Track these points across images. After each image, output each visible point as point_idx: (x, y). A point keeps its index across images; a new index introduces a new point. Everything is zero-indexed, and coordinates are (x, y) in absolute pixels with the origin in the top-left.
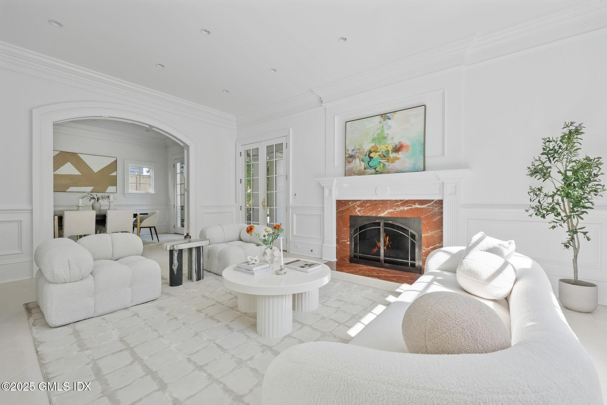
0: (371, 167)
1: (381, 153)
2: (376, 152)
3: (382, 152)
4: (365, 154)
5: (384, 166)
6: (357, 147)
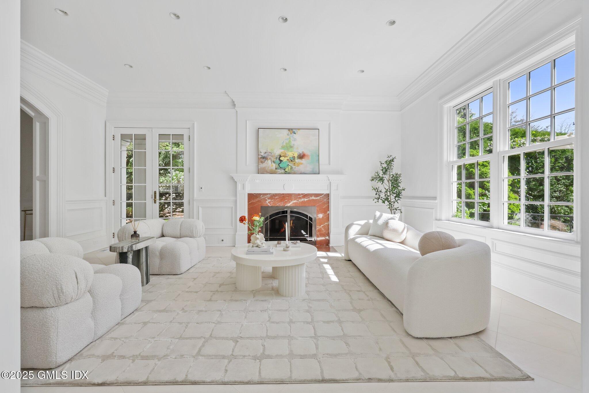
0: (281, 168)
2: (285, 156)
3: (290, 157)
4: (276, 157)
5: (292, 168)
6: (269, 151)
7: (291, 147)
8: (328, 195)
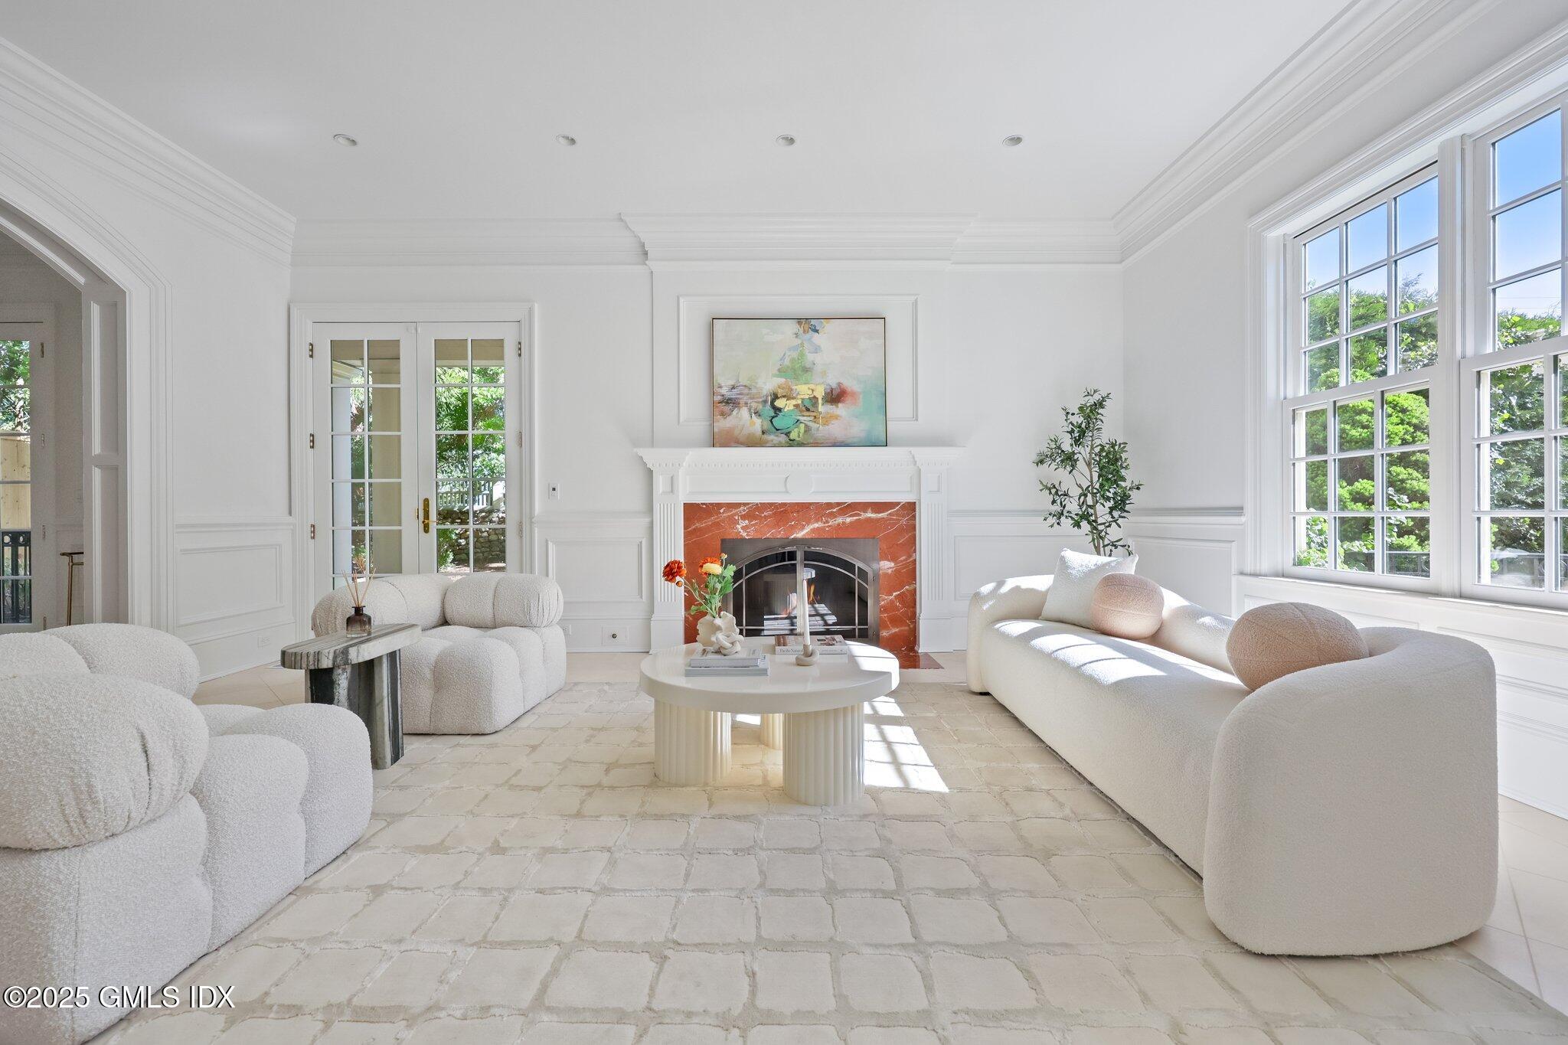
0: (777, 430)
1: (800, 402)
2: (788, 397)
3: (803, 399)
4: (763, 399)
5: (808, 429)
6: (743, 381)
7: (806, 370)
8: (911, 508)
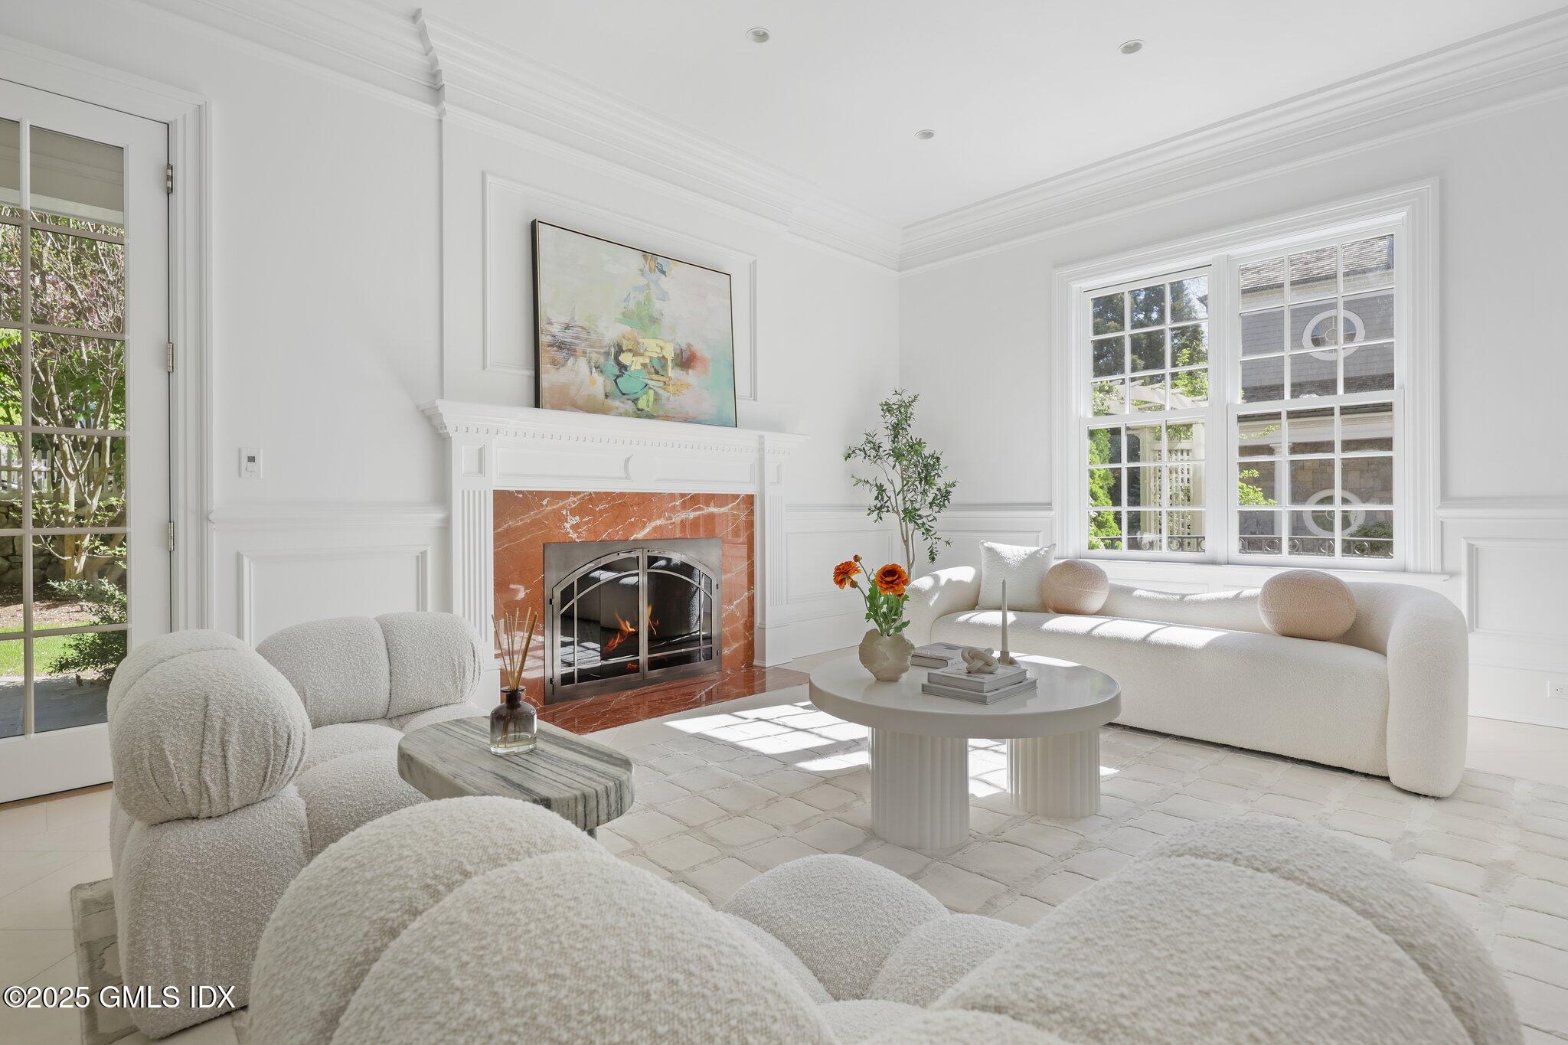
0: (624, 394)
1: (647, 361)
2: (636, 354)
3: (651, 358)
4: (605, 350)
5: (657, 398)
6: (580, 320)
7: (654, 321)
8: (750, 500)
